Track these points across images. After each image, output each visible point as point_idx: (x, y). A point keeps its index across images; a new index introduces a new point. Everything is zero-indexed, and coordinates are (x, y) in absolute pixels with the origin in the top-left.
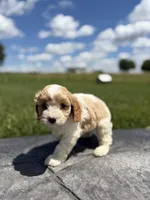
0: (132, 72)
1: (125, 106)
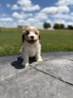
0: (49, 29)
1: (50, 44)
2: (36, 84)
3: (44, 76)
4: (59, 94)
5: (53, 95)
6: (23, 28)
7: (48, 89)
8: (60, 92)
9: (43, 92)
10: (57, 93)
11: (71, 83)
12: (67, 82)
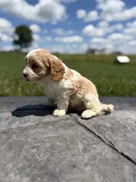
2: (58, 143)
3: (83, 134)
4: (88, 168)
5: (74, 166)
6: (97, 53)
7: (73, 155)
8: (93, 165)
9: (61, 157)
10: (86, 165)
11: (131, 157)
12: (122, 154)
